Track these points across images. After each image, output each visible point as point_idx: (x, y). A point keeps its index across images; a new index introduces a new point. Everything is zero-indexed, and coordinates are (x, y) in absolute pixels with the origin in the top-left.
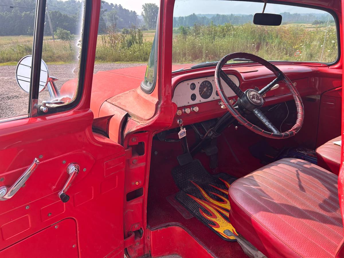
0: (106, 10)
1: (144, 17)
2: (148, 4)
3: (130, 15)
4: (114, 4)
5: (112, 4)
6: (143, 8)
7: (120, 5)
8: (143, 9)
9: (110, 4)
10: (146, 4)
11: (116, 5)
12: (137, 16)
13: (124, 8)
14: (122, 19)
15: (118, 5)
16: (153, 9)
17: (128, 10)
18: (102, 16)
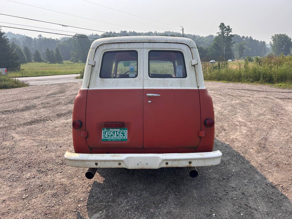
0: (234, 42)
1: (272, 46)
2: (278, 35)
3: (259, 45)
4: (245, 36)
5: (243, 37)
6: (272, 38)
7: (251, 37)
8: (272, 40)
9: (241, 37)
10: (275, 35)
11: (247, 37)
12: (266, 46)
13: (254, 39)
14: (250, 48)
15: (249, 37)
16: (282, 38)
17: (258, 41)
18: (230, 47)
